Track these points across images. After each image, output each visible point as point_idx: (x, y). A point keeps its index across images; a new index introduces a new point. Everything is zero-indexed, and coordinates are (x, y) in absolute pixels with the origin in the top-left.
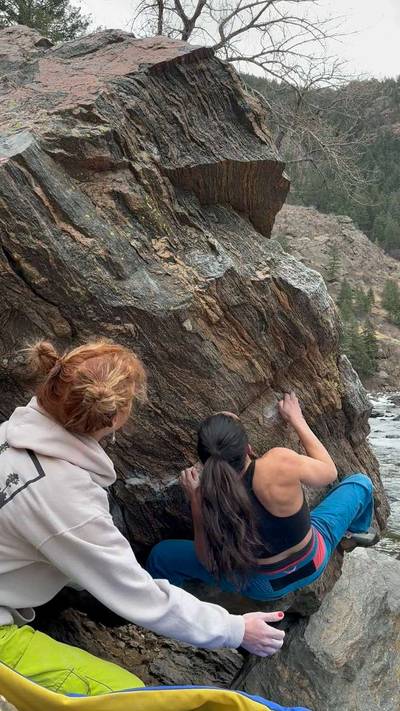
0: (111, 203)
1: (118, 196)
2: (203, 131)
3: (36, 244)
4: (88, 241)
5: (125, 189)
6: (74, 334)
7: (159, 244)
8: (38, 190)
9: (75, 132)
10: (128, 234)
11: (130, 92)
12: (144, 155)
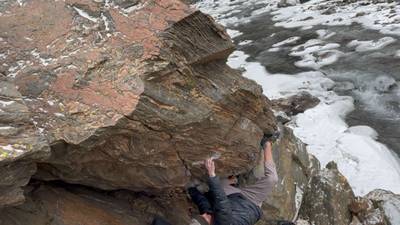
0: (174, 87)
1: (176, 84)
2: (202, 45)
3: (155, 120)
4: (171, 108)
5: (178, 80)
6: (171, 137)
7: (193, 92)
8: (152, 101)
9: (156, 69)
10: (183, 95)
11: (169, 39)
12: (181, 63)
